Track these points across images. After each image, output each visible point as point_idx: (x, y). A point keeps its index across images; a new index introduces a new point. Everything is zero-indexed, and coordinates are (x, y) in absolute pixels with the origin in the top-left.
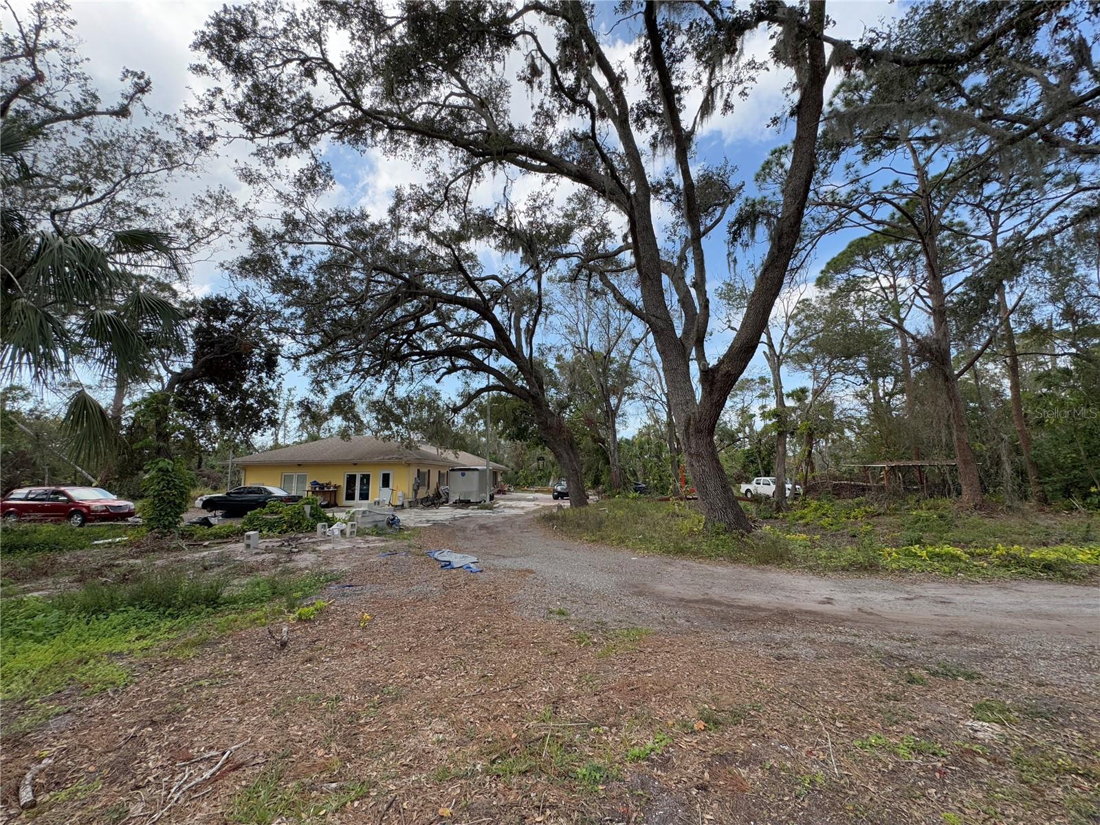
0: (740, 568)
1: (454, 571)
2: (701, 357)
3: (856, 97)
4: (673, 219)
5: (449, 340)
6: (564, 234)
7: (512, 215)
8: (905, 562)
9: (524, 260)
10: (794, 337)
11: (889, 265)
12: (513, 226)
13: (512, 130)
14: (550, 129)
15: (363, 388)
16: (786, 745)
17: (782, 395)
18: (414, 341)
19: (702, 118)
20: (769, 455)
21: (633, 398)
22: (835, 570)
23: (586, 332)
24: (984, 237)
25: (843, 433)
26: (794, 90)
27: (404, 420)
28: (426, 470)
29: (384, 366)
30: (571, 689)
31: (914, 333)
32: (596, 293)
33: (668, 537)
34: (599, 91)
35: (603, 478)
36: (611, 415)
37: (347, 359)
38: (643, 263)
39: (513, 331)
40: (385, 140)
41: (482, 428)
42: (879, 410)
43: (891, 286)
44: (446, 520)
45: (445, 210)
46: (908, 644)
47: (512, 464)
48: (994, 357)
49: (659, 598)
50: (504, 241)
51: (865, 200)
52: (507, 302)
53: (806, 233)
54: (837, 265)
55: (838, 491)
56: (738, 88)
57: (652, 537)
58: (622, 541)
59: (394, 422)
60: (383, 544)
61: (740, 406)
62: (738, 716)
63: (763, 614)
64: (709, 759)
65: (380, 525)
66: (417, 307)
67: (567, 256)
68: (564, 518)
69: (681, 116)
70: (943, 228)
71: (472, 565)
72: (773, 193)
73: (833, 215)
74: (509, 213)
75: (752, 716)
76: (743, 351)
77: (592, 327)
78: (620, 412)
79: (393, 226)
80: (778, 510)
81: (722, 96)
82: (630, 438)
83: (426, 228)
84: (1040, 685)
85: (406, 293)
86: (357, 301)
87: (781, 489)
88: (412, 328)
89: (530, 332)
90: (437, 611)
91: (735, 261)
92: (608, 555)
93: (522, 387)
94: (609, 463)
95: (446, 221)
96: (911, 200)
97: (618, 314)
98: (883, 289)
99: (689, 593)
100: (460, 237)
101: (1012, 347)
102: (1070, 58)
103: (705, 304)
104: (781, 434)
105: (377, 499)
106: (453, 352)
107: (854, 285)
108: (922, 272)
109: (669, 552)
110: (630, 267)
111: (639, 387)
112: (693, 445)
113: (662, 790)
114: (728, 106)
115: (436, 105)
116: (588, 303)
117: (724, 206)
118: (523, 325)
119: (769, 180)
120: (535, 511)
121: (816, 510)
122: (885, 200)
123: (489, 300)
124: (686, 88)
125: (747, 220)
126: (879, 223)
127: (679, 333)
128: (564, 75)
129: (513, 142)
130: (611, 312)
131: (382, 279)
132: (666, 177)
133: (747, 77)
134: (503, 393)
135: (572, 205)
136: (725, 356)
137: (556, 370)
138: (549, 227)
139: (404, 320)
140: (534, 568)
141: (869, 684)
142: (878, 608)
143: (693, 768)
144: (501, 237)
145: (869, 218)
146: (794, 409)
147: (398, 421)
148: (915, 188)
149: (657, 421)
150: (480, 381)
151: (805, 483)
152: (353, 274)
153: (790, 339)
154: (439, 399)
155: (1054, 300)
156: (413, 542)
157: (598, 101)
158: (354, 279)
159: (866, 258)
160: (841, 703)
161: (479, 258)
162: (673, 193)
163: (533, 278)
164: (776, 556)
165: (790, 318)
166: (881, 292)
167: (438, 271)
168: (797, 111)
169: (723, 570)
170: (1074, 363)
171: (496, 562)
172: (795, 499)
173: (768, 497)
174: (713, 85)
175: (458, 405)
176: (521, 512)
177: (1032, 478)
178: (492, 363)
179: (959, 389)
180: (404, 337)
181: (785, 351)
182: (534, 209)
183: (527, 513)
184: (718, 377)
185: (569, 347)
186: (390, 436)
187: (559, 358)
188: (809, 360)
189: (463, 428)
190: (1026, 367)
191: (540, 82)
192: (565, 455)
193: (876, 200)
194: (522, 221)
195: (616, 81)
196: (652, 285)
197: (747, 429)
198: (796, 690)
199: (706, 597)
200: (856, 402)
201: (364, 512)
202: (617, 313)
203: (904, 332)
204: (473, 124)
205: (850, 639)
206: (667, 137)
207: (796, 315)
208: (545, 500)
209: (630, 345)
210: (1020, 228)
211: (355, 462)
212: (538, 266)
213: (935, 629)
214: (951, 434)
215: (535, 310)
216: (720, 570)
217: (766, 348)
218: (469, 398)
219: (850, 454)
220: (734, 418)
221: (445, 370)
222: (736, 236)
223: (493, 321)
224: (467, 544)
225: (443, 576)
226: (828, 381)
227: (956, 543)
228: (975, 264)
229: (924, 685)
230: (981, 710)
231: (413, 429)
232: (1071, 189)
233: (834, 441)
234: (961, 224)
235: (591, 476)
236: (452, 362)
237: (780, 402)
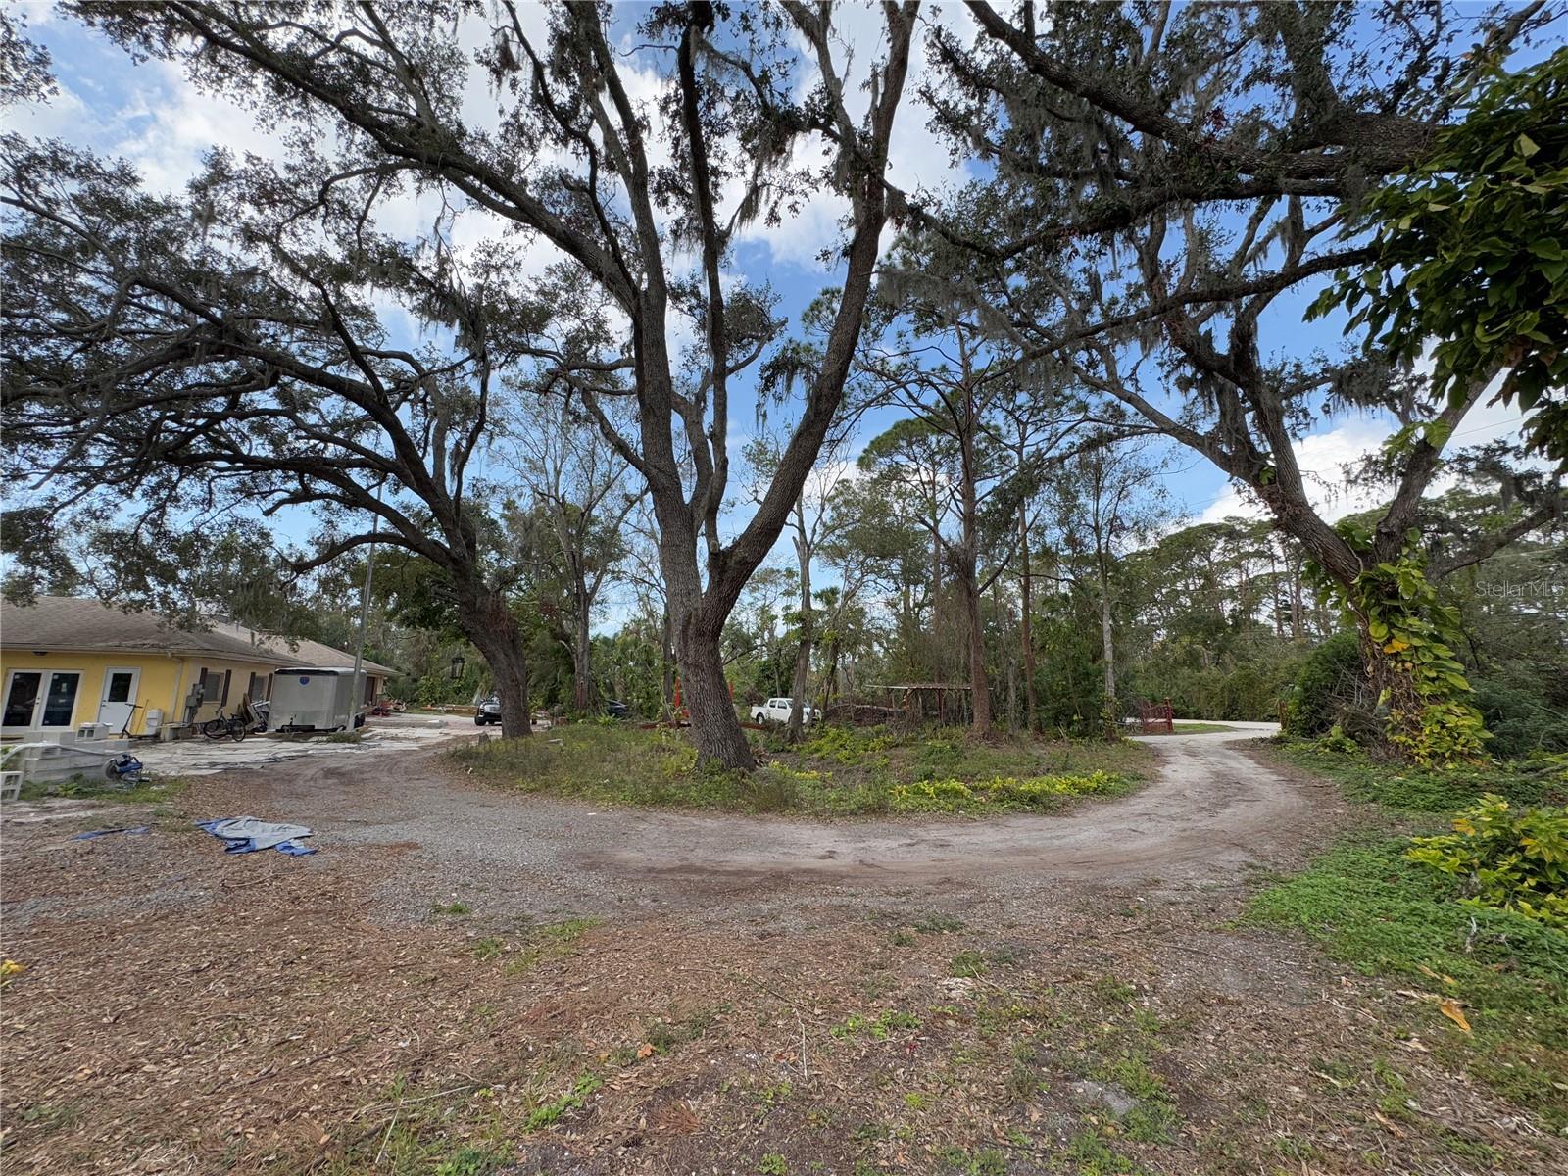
0: (735, 820)
1: (255, 856)
2: (712, 534)
3: (913, 258)
4: (695, 340)
5: (302, 444)
6: (535, 318)
7: (448, 266)
8: (913, 801)
9: (459, 342)
10: (829, 524)
11: (930, 458)
12: (447, 283)
13: (461, 133)
14: (525, 156)
15: (84, 505)
16: (752, 1052)
17: (809, 594)
18: (221, 432)
19: (742, 220)
20: (789, 669)
21: (620, 579)
22: (842, 815)
23: (558, 473)
24: (1013, 447)
25: (870, 646)
26: (849, 226)
27: (183, 575)
28: (222, 670)
29: (141, 468)
30: (451, 1035)
31: (946, 539)
32: (577, 418)
33: (646, 780)
34: (607, 128)
35: (562, 694)
36: (584, 600)
37: (46, 441)
38: (648, 390)
39: (430, 449)
40: (196, 56)
41: (355, 602)
42: (908, 622)
43: (929, 483)
44: (257, 762)
45: (318, 221)
46: (903, 899)
47: (407, 667)
48: (1011, 575)
49: (620, 870)
50: (427, 302)
51: (913, 378)
52: (424, 401)
53: (852, 400)
54: (882, 446)
55: (860, 717)
56: (788, 200)
57: (623, 781)
58: (577, 788)
59: (156, 576)
60: (90, 813)
61: (760, 603)
62: (699, 1026)
63: (752, 880)
64: (650, 1098)
65: (90, 775)
66: (237, 373)
67: (538, 353)
68: (488, 757)
69: (717, 208)
70: (981, 428)
71: (295, 843)
72: (819, 339)
73: (880, 387)
74: (443, 261)
75: (719, 1022)
76: (764, 533)
77: (568, 467)
78: (597, 597)
79: (197, 215)
80: (792, 740)
81: (767, 201)
82: (610, 635)
83: (273, 241)
84: (1011, 927)
85: (211, 343)
86: (89, 333)
87: (797, 713)
88: (219, 409)
89: (461, 458)
90: (197, 934)
91: (765, 415)
92: (550, 812)
93: (437, 543)
94: (573, 671)
95: (317, 238)
96: (956, 390)
97: (609, 453)
98: (923, 483)
99: (663, 859)
100: (342, 274)
101: (1027, 567)
102: (1087, 289)
103: (724, 464)
104: (804, 643)
105: (88, 724)
106: (307, 466)
107: (895, 473)
108: (959, 474)
109: (644, 802)
110: (631, 392)
111: (629, 565)
112: (691, 653)
113: (574, 1163)
114: (774, 217)
115: (323, 39)
116: (564, 431)
117: (761, 341)
118: (449, 444)
119: (817, 324)
120: (439, 745)
121: (834, 740)
122: (931, 384)
123: (390, 392)
124: (726, 174)
125: (783, 367)
126: (924, 407)
127: (687, 497)
128: (555, 86)
129: (461, 152)
130: (599, 450)
131: (160, 306)
132: (691, 282)
133: (799, 189)
134: (402, 548)
135: (554, 280)
136: (742, 537)
137: (502, 523)
138: (511, 301)
139: (205, 392)
140: (419, 840)
141: (857, 954)
142: (880, 858)
143: (627, 1115)
144: (423, 296)
145: (915, 400)
146: (821, 613)
147: (167, 575)
148: (960, 378)
149: (651, 614)
150: (357, 523)
151: (825, 707)
152: (84, 279)
153: (825, 525)
154: (270, 544)
155: (1061, 523)
156: (168, 805)
157: (606, 143)
158: (85, 290)
159: (910, 444)
160: (825, 983)
161: (380, 319)
162: (698, 306)
163: (475, 374)
164: (780, 802)
165: (826, 499)
166: (921, 487)
167: (292, 322)
168: (849, 251)
169: (713, 824)
170: (1072, 591)
171: (348, 835)
172: (813, 726)
173: (782, 724)
174: (759, 183)
175: (307, 559)
176: (414, 746)
177: (1032, 705)
178: (386, 495)
179: (980, 607)
180: (200, 422)
181: (817, 539)
182: (488, 268)
183: (423, 748)
184: (731, 563)
185: (528, 491)
186: (143, 602)
187: (509, 505)
188: (843, 556)
189: (316, 599)
190: (1037, 589)
191: (515, 79)
192: (501, 656)
193: (924, 382)
194: (464, 280)
195: (634, 127)
196: (657, 424)
197: (767, 635)
198: (776, 977)
199: (685, 863)
200: (886, 611)
201: (48, 750)
202: (604, 451)
203: (938, 537)
204: (391, 97)
205: (846, 900)
206: (696, 229)
207: (834, 498)
208: (461, 726)
209: (623, 503)
210: (1041, 445)
211: (42, 648)
212: (484, 357)
213: (930, 877)
214: (969, 654)
215: (471, 426)
216: (710, 824)
217: (796, 533)
218: (331, 551)
219: (875, 673)
220: (752, 619)
221: (286, 495)
222: (769, 384)
223: (394, 428)
224: (295, 805)
225: (226, 867)
226: (861, 582)
227: (962, 777)
228: (1003, 474)
229: (911, 945)
230: (959, 965)
231: (202, 594)
232: (1080, 416)
233: (861, 656)
234: (997, 429)
235: (544, 691)
236: (301, 482)
237: (806, 604)
